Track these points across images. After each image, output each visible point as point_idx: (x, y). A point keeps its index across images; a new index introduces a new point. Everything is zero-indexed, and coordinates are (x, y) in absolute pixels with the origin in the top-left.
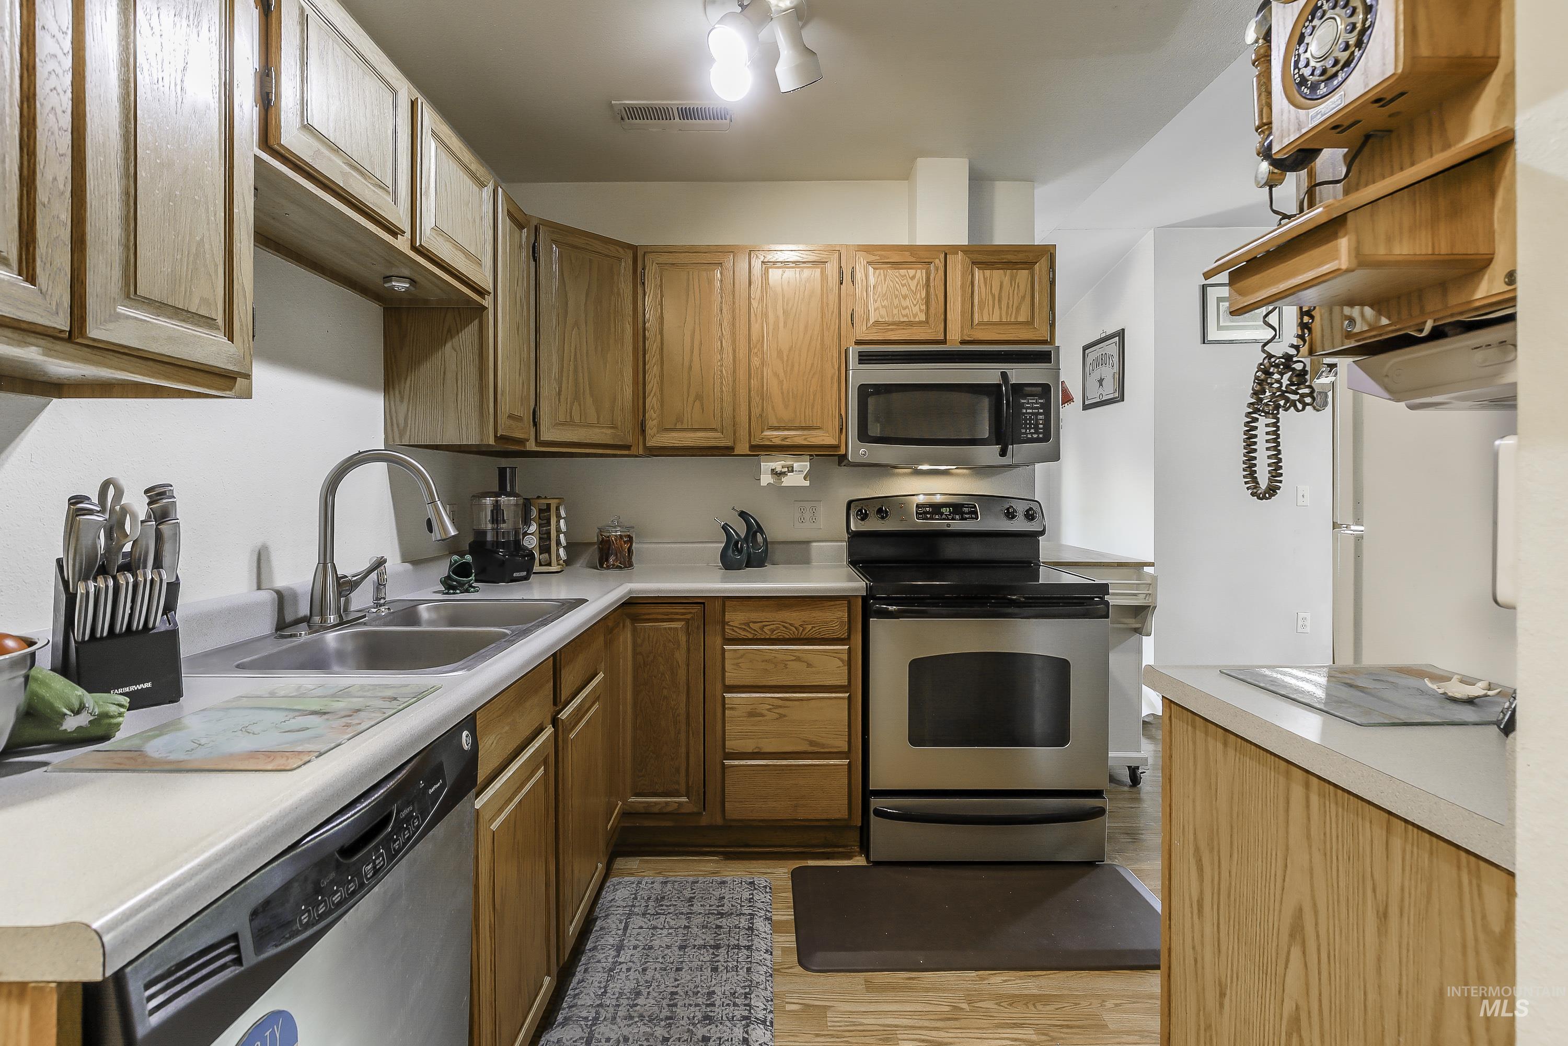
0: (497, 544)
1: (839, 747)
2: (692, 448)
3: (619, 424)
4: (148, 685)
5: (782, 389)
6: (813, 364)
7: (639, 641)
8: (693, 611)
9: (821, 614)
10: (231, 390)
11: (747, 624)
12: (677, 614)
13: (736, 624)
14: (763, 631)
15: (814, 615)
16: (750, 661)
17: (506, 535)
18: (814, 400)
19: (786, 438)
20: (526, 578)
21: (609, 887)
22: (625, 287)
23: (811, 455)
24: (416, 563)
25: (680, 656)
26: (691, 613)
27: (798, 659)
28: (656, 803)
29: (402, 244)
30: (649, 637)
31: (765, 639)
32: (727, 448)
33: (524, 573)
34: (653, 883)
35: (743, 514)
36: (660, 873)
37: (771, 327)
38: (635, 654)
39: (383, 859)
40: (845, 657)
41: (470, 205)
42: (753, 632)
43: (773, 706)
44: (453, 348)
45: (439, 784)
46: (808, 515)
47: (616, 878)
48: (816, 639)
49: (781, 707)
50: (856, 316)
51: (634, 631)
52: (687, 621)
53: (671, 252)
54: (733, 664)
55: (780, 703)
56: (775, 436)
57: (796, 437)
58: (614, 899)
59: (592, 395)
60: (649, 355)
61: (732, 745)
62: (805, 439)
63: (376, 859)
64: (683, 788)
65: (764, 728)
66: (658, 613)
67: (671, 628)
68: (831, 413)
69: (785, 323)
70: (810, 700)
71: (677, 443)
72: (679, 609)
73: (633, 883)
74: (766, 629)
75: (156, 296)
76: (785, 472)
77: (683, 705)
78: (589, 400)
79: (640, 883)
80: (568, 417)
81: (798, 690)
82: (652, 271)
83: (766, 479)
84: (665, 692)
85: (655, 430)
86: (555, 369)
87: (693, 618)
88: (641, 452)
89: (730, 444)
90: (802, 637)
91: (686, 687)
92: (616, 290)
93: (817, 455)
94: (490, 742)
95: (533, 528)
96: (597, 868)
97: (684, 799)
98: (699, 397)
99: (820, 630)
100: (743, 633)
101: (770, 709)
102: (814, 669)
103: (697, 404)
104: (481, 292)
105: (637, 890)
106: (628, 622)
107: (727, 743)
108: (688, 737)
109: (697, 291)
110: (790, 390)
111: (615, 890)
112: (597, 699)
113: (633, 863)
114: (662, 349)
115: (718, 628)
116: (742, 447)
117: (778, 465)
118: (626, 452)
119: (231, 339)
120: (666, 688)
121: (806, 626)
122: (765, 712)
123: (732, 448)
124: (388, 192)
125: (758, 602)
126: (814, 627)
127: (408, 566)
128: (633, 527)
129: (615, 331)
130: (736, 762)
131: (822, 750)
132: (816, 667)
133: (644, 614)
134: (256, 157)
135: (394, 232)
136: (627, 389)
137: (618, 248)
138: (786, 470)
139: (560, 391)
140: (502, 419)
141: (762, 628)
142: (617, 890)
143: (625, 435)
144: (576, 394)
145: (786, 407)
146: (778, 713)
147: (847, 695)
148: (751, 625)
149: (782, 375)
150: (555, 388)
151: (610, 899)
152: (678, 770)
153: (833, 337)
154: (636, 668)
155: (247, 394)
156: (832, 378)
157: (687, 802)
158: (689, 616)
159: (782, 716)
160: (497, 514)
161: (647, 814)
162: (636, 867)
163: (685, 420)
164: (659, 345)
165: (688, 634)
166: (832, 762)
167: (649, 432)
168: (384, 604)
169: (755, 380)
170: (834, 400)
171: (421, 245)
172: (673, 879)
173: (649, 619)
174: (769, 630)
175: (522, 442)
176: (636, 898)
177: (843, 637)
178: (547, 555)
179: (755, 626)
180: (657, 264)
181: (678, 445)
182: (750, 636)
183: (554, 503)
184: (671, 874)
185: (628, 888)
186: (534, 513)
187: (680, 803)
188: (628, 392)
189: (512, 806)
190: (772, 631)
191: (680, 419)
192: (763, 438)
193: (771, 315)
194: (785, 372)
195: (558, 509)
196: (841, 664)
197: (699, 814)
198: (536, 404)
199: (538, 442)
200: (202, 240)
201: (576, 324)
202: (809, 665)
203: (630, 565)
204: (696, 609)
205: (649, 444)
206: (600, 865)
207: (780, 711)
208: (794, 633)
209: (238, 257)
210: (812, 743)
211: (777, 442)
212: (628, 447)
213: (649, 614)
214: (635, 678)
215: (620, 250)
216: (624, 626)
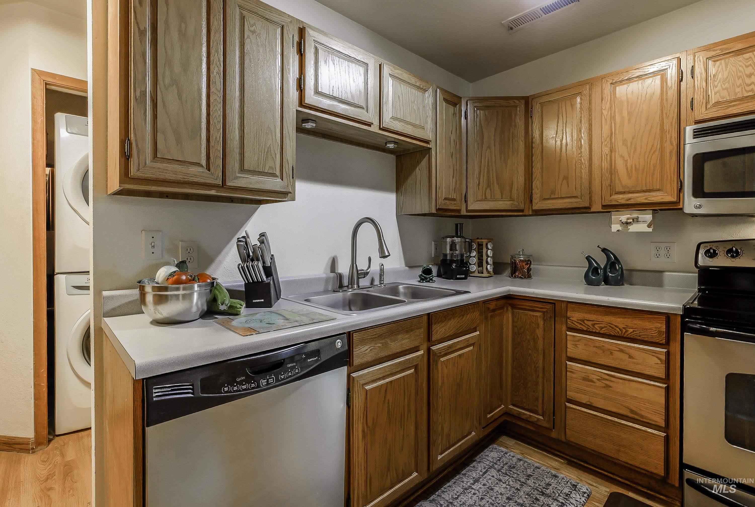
0: (452, 261)
1: (656, 422)
2: (561, 209)
3: (516, 198)
4: (263, 300)
5: (626, 166)
6: (653, 145)
7: (515, 319)
8: (547, 307)
9: (640, 322)
10: (286, 198)
11: (583, 321)
12: (538, 307)
13: (574, 319)
14: (594, 327)
15: (636, 323)
16: (585, 345)
17: (456, 257)
18: (654, 170)
19: (630, 199)
20: (465, 278)
21: (490, 448)
22: (520, 121)
23: (653, 210)
24: (410, 267)
25: (539, 332)
26: (545, 308)
27: (622, 351)
28: (524, 414)
29: (374, 129)
30: (521, 318)
31: (595, 333)
32: (585, 208)
33: (463, 276)
34: (513, 457)
35: (604, 250)
36: (522, 454)
37: (618, 126)
38: (514, 326)
39: (273, 380)
40: (663, 357)
41: (416, 102)
42: (587, 326)
43: (601, 377)
44: (419, 169)
45: (315, 359)
46: (663, 252)
47: (496, 446)
48: (637, 339)
49: (607, 380)
50: (695, 102)
51: (513, 314)
52: (544, 312)
53: (548, 94)
54: (573, 345)
55: (607, 377)
56: (621, 199)
57: (640, 198)
58: (488, 455)
59: (498, 183)
60: (534, 157)
61: (571, 394)
62: (646, 199)
63: (269, 379)
64: (540, 411)
65: (595, 390)
66: (526, 306)
67: (534, 315)
68: (669, 178)
69: (629, 120)
70: (631, 381)
71: (551, 207)
72: (539, 305)
73: (502, 452)
74: (596, 326)
75: (251, 169)
76: (631, 222)
77: (541, 362)
78: (496, 187)
79: (506, 453)
80: (484, 196)
81: (623, 372)
82: (537, 109)
83: (615, 227)
84: (530, 351)
85: (538, 200)
86: (476, 173)
87: (547, 312)
88: (530, 213)
89: (587, 205)
90: (625, 336)
91: (542, 351)
92: (513, 124)
93: (661, 210)
94: (365, 349)
95: (474, 254)
96: (470, 433)
97: (541, 418)
98: (566, 178)
99: (640, 334)
100: (580, 326)
101: (599, 379)
102: (635, 361)
103: (565, 182)
104: (427, 142)
105: (502, 456)
106: (510, 308)
107: (568, 392)
108: (543, 383)
109: (564, 113)
110: (634, 166)
111: (492, 451)
112: (473, 344)
113: (511, 442)
114: (542, 152)
115: (564, 320)
116: (597, 207)
117: (624, 218)
118: (521, 214)
119: (282, 180)
120: (530, 349)
121: (629, 329)
122: (596, 381)
123: (589, 208)
124: (363, 108)
125: (590, 308)
126: (635, 331)
127: (407, 268)
128: (531, 256)
129: (513, 147)
130: (574, 407)
131: (642, 419)
132: (637, 359)
133: (518, 305)
134: (297, 111)
135: (369, 125)
136: (521, 178)
137: (514, 100)
138: (631, 220)
139: (479, 183)
140: (439, 202)
141: (593, 325)
142: (493, 452)
143: (519, 204)
144: (488, 184)
145: (630, 177)
146: (606, 384)
147: (665, 386)
148: (585, 321)
149: (626, 157)
150: (476, 183)
151: (487, 454)
152: (537, 399)
153: (672, 123)
154: (514, 334)
155: (293, 199)
156: (671, 152)
157: (542, 419)
158: (545, 310)
159: (608, 386)
160: (453, 246)
161: (518, 417)
162: (511, 445)
163: (557, 192)
164: (541, 150)
165: (544, 321)
166: (650, 430)
167: (534, 201)
168: (383, 283)
169: (605, 162)
170: (672, 168)
171: (383, 127)
172: (526, 460)
173: (522, 308)
174: (600, 327)
175: (459, 211)
176: (499, 460)
177: (661, 342)
178: (481, 268)
179: (590, 323)
180: (540, 103)
181: (552, 208)
182: (585, 329)
183: (484, 241)
184: (529, 457)
185: (499, 453)
186: (475, 246)
187: (538, 419)
188: (521, 180)
189: (382, 382)
190: (602, 328)
191: (553, 192)
192: (611, 200)
193: (618, 118)
194: (629, 154)
195: (487, 244)
196: (659, 362)
197: (550, 430)
198: (466, 192)
199: (468, 211)
200: (270, 146)
201: (489, 147)
202: (630, 357)
203: (529, 276)
204: (549, 306)
205: (535, 208)
206: (473, 433)
207: (608, 383)
208: (618, 332)
209: (285, 149)
210: (632, 411)
211: (623, 202)
212: (522, 211)
213: (521, 305)
214: (513, 339)
215: (516, 101)
216: (507, 309)
